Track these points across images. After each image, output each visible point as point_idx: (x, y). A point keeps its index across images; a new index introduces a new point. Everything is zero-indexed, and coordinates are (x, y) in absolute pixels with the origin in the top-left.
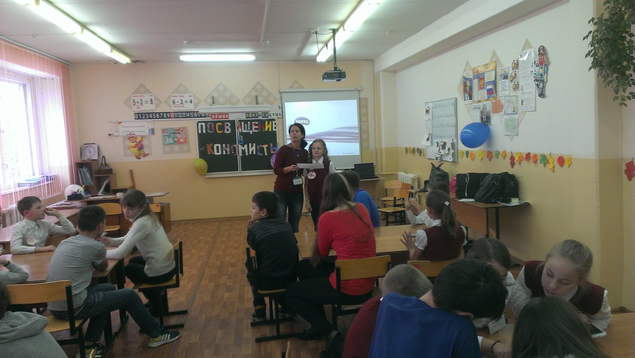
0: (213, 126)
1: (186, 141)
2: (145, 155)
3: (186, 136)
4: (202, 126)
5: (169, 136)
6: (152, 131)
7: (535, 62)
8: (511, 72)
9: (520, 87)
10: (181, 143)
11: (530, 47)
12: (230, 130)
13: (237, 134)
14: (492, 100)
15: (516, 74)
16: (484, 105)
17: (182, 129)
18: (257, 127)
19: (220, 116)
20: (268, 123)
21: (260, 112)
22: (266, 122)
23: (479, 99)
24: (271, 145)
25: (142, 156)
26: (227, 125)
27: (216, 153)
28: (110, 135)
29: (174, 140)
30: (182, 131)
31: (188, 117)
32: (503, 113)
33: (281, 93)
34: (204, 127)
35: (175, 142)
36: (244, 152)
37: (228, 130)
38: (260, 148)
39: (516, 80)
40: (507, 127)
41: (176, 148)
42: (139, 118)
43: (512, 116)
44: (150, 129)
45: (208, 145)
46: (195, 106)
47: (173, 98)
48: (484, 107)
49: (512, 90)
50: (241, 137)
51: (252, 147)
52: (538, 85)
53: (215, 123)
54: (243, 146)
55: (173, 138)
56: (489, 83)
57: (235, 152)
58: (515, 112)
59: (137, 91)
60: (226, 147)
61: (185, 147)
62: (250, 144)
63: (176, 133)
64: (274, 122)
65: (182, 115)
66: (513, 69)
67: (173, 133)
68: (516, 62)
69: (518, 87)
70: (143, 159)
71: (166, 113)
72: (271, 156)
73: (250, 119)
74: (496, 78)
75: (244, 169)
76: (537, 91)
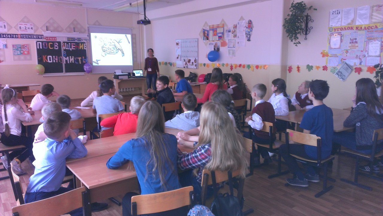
0: (47, 44)
1: (29, 53)
2: (1, 61)
3: (29, 50)
4: (39, 44)
5: (17, 49)
6: (6, 46)
7: (246, 26)
8: (232, 29)
9: (237, 36)
10: (25, 54)
11: (244, 20)
12: (58, 48)
13: (62, 50)
15: (235, 31)
17: (26, 46)
18: (74, 46)
20: (81, 45)
21: (76, 37)
24: (83, 57)
26: (56, 44)
27: (49, 62)
29: (20, 53)
30: (26, 47)
31: (30, 38)
32: (227, 47)
33: (89, 27)
34: (41, 45)
35: (22, 53)
36: (66, 61)
37: (56, 47)
38: (76, 59)
39: (235, 33)
40: (229, 53)
41: (22, 57)
43: (232, 48)
44: (4, 45)
45: (43, 56)
46: (35, 31)
47: (20, 26)
48: (216, 44)
49: (233, 37)
50: (64, 52)
51: (72, 58)
52: (247, 36)
53: (48, 42)
54: (66, 57)
55: (20, 51)
56: (220, 33)
57: (61, 61)
58: (234, 47)
60: (55, 58)
61: (28, 57)
62: (70, 57)
63: (22, 48)
64: (85, 44)
65: (26, 37)
66: (234, 28)
67: (20, 48)
68: (235, 25)
71: (15, 35)
72: (83, 64)
73: (70, 41)
74: (223, 31)
75: (66, 72)
76: (246, 38)
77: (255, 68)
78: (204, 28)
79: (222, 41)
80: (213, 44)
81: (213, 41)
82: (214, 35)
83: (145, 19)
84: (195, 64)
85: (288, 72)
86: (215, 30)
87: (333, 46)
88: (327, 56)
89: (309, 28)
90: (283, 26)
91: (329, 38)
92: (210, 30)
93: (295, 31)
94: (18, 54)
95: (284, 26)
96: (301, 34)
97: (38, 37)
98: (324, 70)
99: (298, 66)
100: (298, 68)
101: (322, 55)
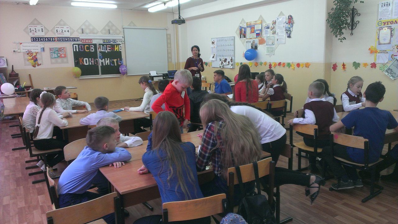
0: (83, 47)
1: (65, 56)
2: (38, 65)
3: (65, 52)
4: (76, 47)
5: (54, 53)
6: (43, 49)
7: (286, 22)
8: (271, 25)
9: (277, 33)
10: (62, 57)
11: (283, 15)
12: (94, 50)
13: (98, 53)
14: (259, 38)
15: (274, 27)
16: (254, 40)
17: (62, 49)
18: (110, 48)
19: (87, 41)
20: (117, 46)
21: (111, 39)
22: (115, 46)
23: (251, 38)
24: (119, 59)
25: (36, 65)
26: (92, 47)
27: (85, 64)
28: (14, 51)
29: (57, 55)
31: (66, 41)
32: (265, 44)
33: (124, 28)
34: (77, 48)
35: (58, 56)
36: (102, 63)
37: (92, 49)
38: (112, 61)
39: (274, 30)
40: (268, 51)
41: (59, 60)
42: (34, 41)
43: (271, 46)
44: (41, 48)
45: (80, 59)
46: (71, 34)
47: (57, 29)
48: (254, 42)
49: (272, 34)
50: (100, 55)
51: (107, 60)
52: (287, 33)
53: (84, 45)
54: (102, 59)
55: (57, 54)
56: (258, 30)
57: (97, 63)
58: (273, 44)
59: (32, 23)
60: (91, 60)
61: (65, 60)
62: (106, 59)
63: (59, 51)
64: (120, 46)
65: (62, 40)
66: (273, 24)
67: (57, 51)
68: (274, 21)
69: (275, 33)
70: (37, 67)
71: (52, 38)
72: (119, 66)
73: (106, 43)
74: (261, 27)
75: (103, 74)
76: (286, 35)
77: (296, 67)
78: (241, 25)
79: (260, 39)
80: (250, 42)
81: (251, 39)
82: (252, 32)
83: (180, 18)
84: (231, 63)
85: (332, 70)
86: (252, 27)
87: (382, 42)
88: (376, 52)
89: (356, 22)
90: (326, 20)
91: (378, 33)
92: (247, 27)
93: (340, 26)
94: (55, 58)
95: (328, 21)
96: (346, 29)
97: (74, 39)
98: (372, 67)
99: (344, 64)
100: (344, 65)
101: (370, 51)
